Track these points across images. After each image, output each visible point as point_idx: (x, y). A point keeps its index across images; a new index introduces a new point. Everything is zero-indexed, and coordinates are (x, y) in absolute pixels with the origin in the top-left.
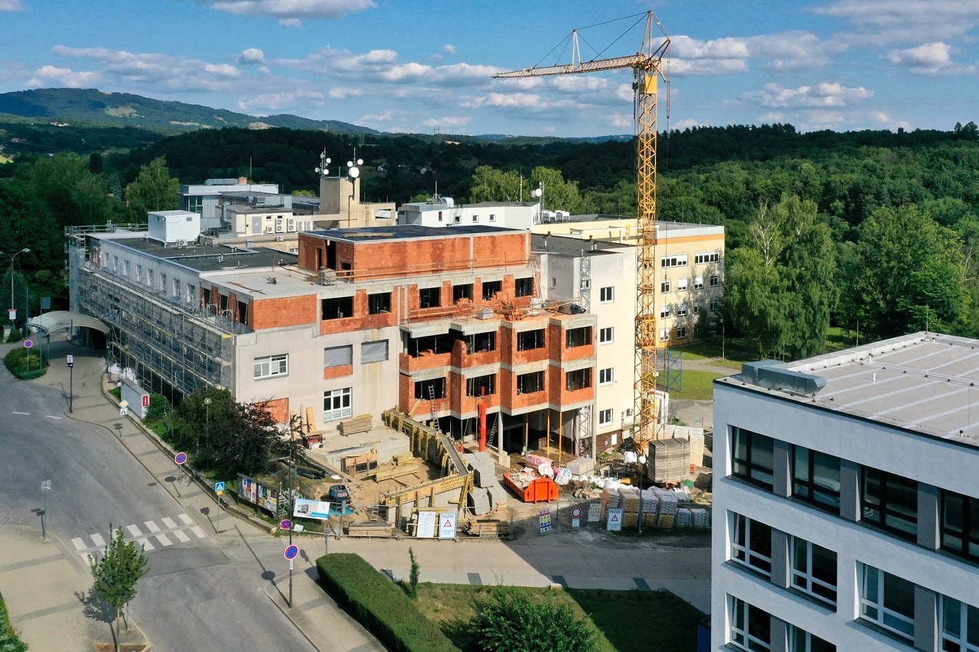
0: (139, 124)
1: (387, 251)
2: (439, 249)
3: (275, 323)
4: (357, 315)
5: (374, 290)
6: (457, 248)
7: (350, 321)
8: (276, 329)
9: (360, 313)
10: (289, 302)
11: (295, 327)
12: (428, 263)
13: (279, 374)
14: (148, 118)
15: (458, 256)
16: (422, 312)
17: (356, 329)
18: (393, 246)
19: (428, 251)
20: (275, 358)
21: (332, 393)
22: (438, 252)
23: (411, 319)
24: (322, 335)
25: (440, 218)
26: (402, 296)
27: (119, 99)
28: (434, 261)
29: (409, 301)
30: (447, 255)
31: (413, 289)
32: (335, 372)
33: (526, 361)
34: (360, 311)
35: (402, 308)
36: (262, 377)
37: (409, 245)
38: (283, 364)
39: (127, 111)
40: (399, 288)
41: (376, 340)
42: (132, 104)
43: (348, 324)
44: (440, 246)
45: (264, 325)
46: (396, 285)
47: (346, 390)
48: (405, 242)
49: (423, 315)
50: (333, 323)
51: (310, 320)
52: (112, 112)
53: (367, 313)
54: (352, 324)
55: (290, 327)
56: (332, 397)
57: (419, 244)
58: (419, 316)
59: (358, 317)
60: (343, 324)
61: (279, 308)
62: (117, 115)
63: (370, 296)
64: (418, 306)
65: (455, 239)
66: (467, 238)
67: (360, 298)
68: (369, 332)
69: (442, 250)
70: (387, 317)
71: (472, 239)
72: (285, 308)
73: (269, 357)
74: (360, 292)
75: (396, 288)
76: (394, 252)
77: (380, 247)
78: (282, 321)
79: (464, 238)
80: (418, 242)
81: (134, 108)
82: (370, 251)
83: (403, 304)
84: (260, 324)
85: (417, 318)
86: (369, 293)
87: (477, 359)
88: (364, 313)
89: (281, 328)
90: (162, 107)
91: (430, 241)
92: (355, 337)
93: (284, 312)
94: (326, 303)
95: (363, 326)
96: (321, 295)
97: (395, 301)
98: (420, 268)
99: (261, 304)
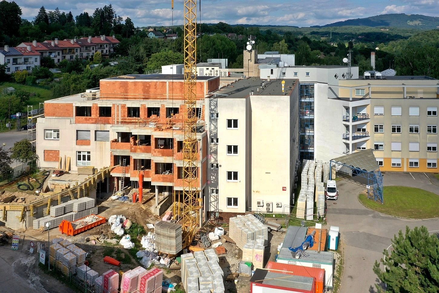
0: (422, 28)
1: (117, 86)
2: (147, 87)
3: (54, 115)
4: (93, 116)
5: (102, 105)
6: (158, 87)
7: (89, 118)
8: (54, 117)
9: (95, 115)
10: (60, 105)
11: (63, 118)
12: (140, 93)
13: (56, 139)
14: (426, 25)
15: (159, 91)
16: (128, 119)
17: (93, 123)
18: (120, 83)
19: (141, 88)
20: (55, 131)
21: (82, 152)
22: (146, 88)
23: (122, 122)
24: (76, 123)
25: (272, 73)
26: (118, 110)
27: (414, 17)
28: (144, 93)
29: (121, 113)
30: (152, 90)
31: (123, 106)
32: (82, 143)
33: (161, 155)
34: (95, 114)
35: (118, 116)
36: (49, 139)
37: (129, 83)
38: (58, 134)
39: (417, 22)
40: (116, 105)
41: (103, 130)
42: (419, 19)
43: (89, 120)
44: (148, 85)
45: (49, 115)
46: (114, 103)
47: (89, 152)
48: (127, 82)
49: (129, 121)
50: (81, 119)
51: (70, 115)
52: (410, 23)
53: (98, 116)
54: (90, 120)
55: (60, 118)
56: (82, 154)
57: (135, 83)
58: (127, 121)
59: (93, 117)
60: (86, 119)
61: (56, 108)
62: (412, 24)
63: (100, 108)
64: (126, 116)
65: (157, 82)
66: (164, 82)
67: (94, 108)
68: (99, 126)
69: (149, 87)
70: (109, 119)
71: (167, 83)
72: (58, 108)
73: (52, 130)
74: (94, 105)
75: (114, 105)
76: (121, 86)
77: (114, 83)
78: (57, 114)
79: (163, 82)
80: (134, 82)
81: (420, 21)
82: (108, 85)
83: (118, 114)
84: (47, 114)
85: (126, 122)
86: (99, 106)
87: (140, 149)
88: (97, 116)
89: (56, 117)
90: (433, 20)
91: (142, 82)
92: (92, 127)
93: (58, 110)
94: (78, 108)
95: (96, 123)
96: (75, 104)
97: (114, 112)
98: (136, 96)
99: (47, 105)
